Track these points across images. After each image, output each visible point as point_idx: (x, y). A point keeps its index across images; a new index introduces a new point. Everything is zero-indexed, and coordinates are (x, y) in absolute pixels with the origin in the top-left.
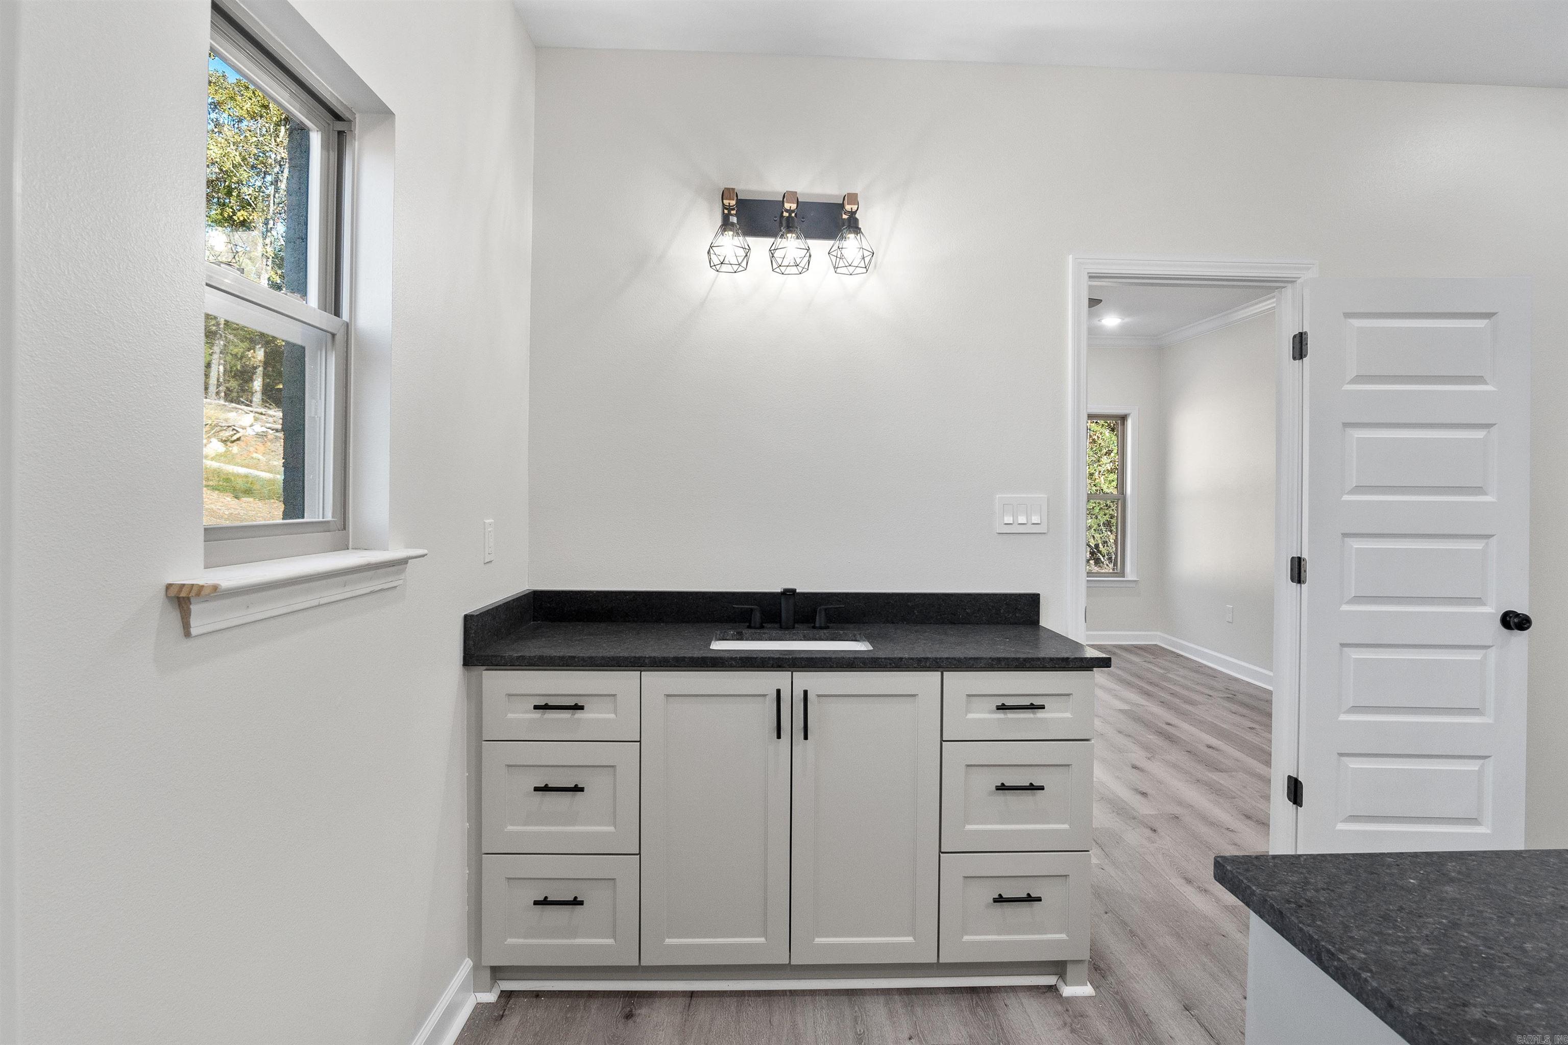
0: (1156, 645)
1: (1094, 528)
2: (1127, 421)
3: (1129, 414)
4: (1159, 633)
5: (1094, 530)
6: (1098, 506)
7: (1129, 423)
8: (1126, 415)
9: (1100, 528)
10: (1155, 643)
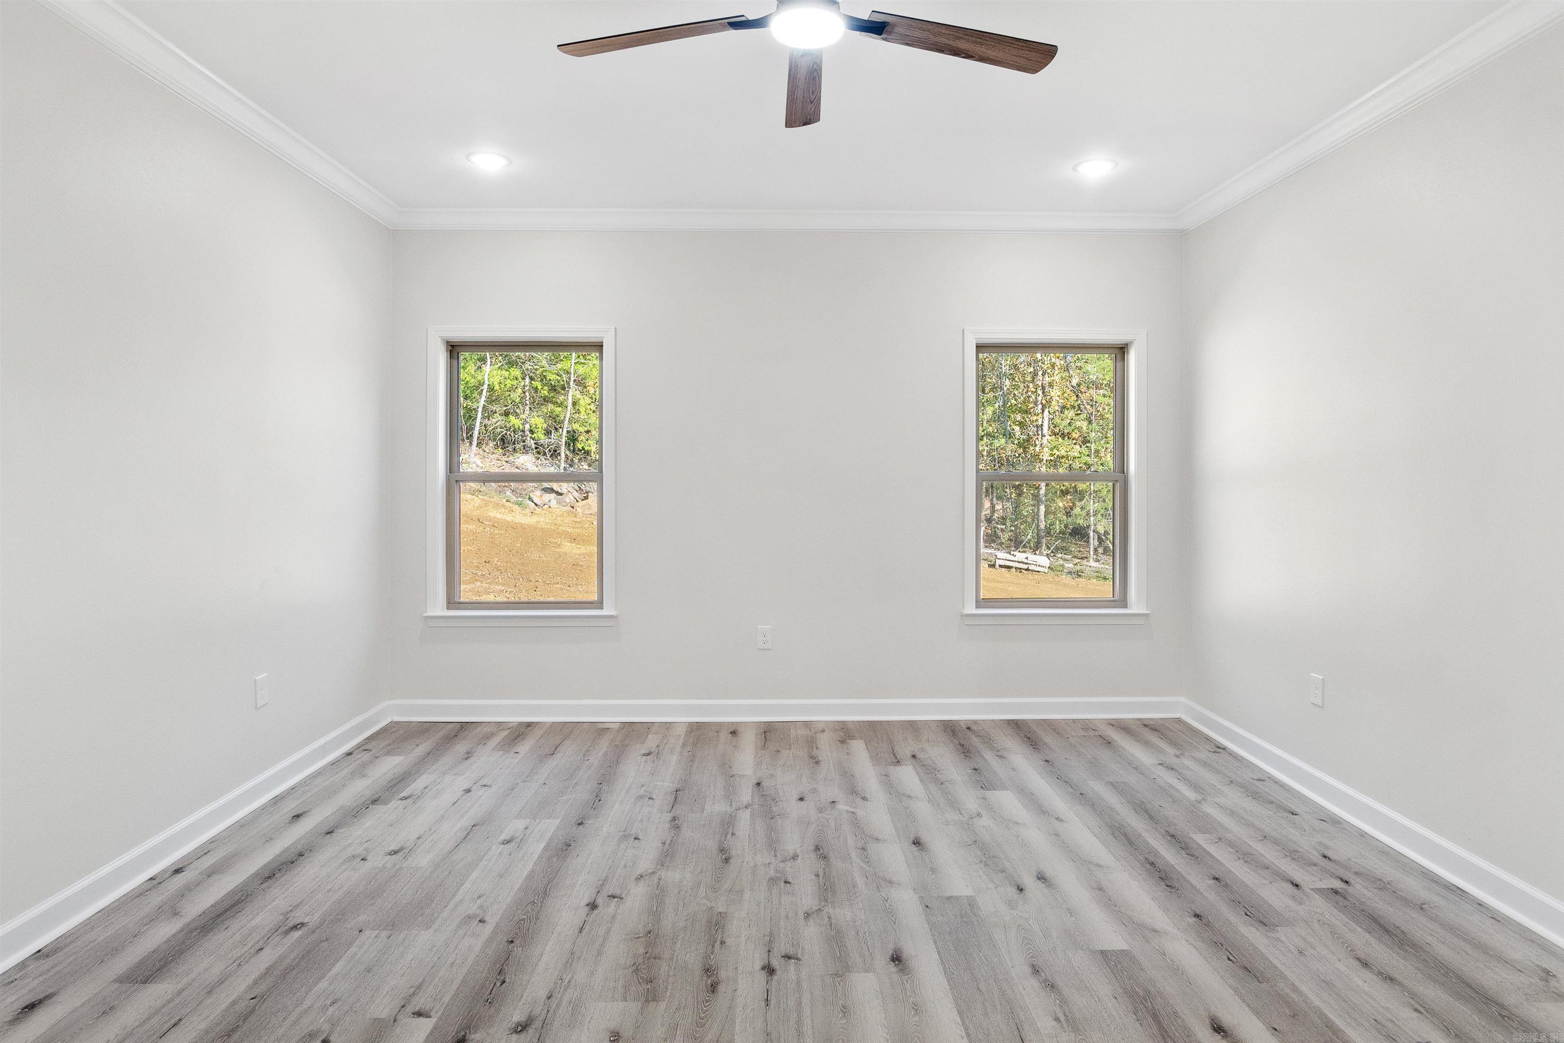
0: (1179, 721)
1: (1101, 513)
2: (1128, 354)
3: (1131, 343)
4: (1182, 699)
5: (1102, 515)
6: (1106, 488)
7: (1132, 357)
8: (1127, 344)
9: (1108, 512)
10: (1177, 715)
